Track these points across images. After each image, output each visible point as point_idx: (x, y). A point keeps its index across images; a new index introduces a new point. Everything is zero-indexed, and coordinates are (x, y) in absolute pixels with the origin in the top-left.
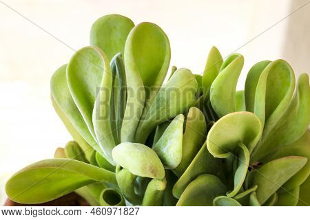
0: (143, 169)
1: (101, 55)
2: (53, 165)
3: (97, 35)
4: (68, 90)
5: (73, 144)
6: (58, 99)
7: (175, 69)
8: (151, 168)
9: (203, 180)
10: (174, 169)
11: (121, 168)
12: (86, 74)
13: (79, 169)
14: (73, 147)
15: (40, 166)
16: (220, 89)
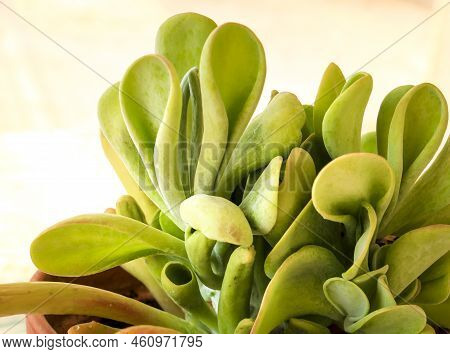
0: (222, 230)
1: (167, 67)
2: (96, 222)
3: (166, 42)
4: (121, 118)
5: (127, 199)
6: (108, 131)
7: (275, 93)
8: (232, 229)
9: (308, 254)
10: (267, 235)
11: (193, 231)
12: (146, 94)
13: (132, 230)
14: (127, 205)
15: (78, 222)
16: (337, 122)
